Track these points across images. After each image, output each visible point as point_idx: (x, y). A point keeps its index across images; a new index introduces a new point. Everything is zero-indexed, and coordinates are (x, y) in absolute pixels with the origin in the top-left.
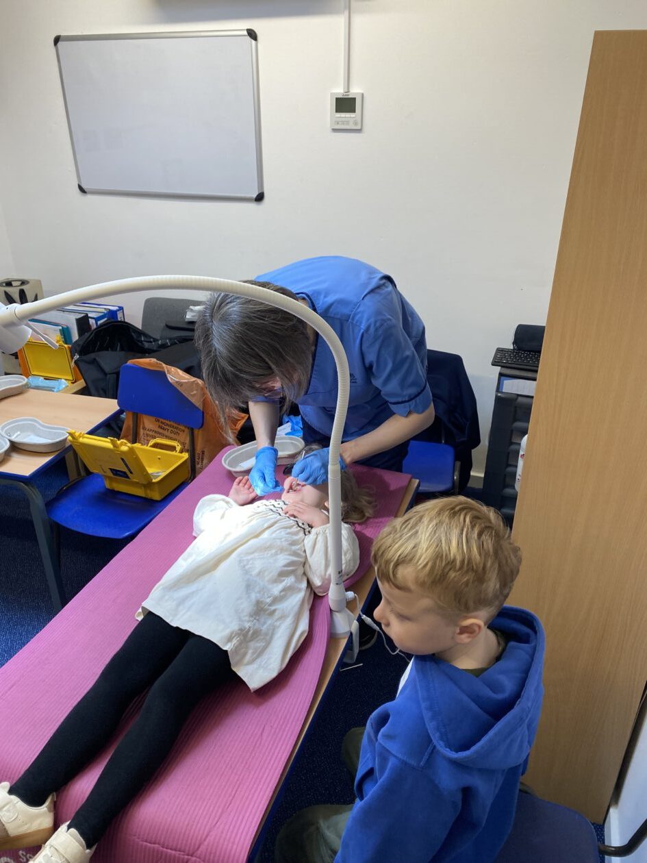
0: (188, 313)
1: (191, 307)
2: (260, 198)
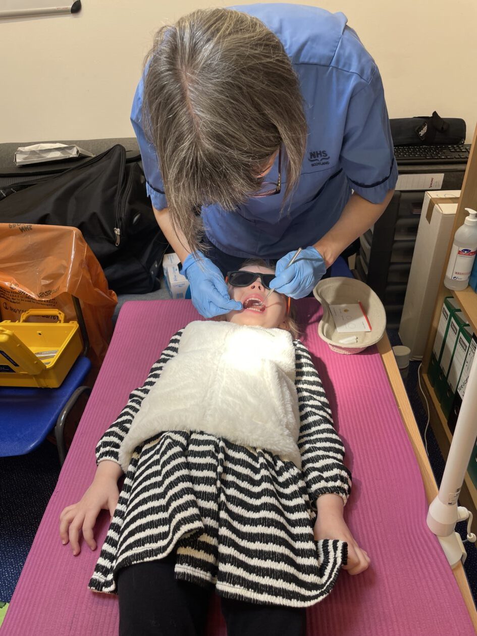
0: (18, 156)
2: (76, 8)
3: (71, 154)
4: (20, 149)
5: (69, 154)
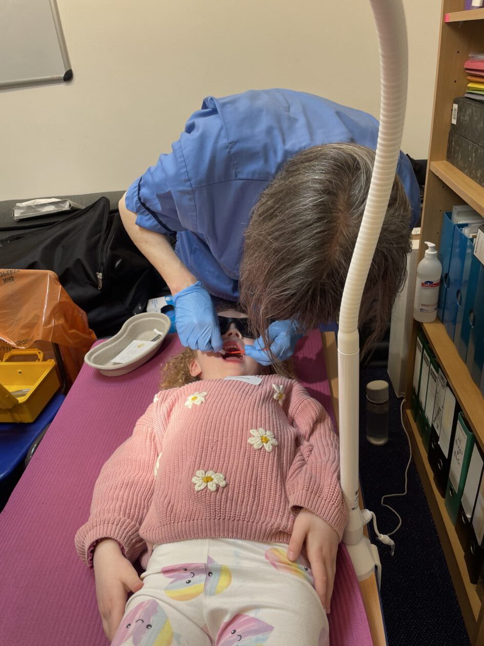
0: (16, 211)
2: (69, 77)
3: (64, 207)
4: (18, 204)
5: (62, 207)
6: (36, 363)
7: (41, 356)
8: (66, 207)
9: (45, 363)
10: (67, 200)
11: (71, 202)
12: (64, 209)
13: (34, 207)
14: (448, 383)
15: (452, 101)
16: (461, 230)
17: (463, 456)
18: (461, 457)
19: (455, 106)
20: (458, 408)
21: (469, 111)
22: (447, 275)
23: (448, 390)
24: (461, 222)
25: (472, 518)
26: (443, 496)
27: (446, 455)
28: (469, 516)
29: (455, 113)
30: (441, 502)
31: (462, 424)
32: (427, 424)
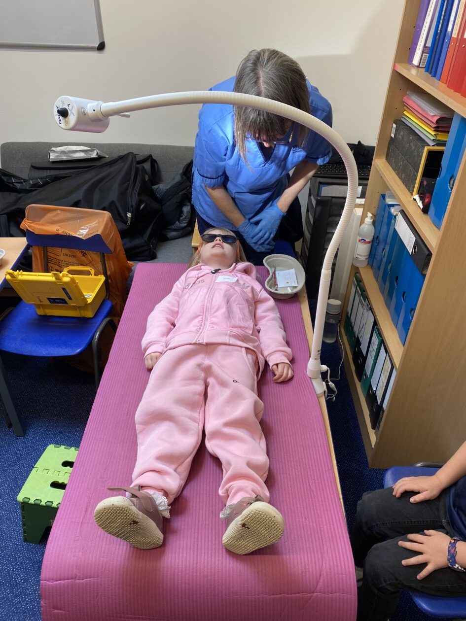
0: (51, 154)
1: (53, 148)
2: (101, 47)
5: (91, 155)
6: (90, 276)
7: (93, 272)
8: (94, 155)
9: (96, 277)
10: (94, 150)
11: (98, 151)
12: (92, 157)
13: (67, 152)
14: (370, 308)
15: (393, 121)
16: (390, 209)
17: (374, 353)
18: (374, 354)
19: (394, 126)
20: (375, 323)
21: (402, 133)
22: (378, 237)
23: (370, 311)
24: (390, 203)
25: (376, 390)
26: (360, 381)
27: (365, 354)
28: (374, 389)
29: (394, 130)
30: (358, 385)
31: (376, 333)
32: (355, 336)
